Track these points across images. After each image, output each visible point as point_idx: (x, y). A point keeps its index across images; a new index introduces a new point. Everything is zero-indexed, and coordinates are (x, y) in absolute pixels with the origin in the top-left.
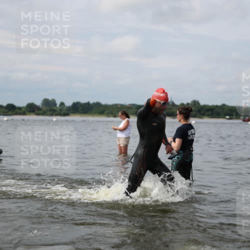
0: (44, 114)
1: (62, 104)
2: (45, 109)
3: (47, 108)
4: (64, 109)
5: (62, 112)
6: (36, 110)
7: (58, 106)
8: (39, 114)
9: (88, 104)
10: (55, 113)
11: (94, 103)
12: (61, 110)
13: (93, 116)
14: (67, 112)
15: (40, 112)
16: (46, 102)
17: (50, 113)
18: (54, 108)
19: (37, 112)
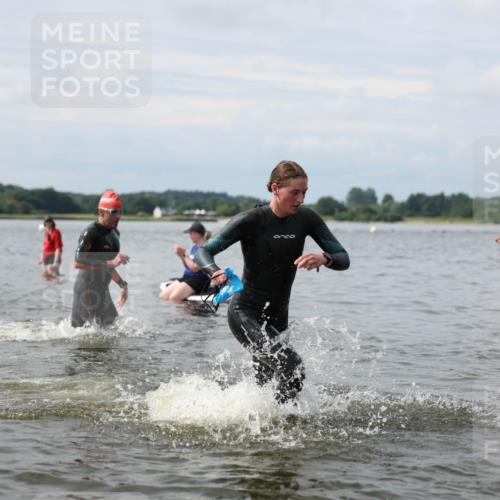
0: (352, 218)
1: (388, 198)
2: (353, 208)
3: (360, 206)
4: (393, 208)
5: (388, 215)
6: (336, 210)
7: (380, 201)
8: (342, 219)
9: (442, 197)
10: (374, 217)
11: (453, 196)
12: (386, 210)
13: (452, 222)
14: (397, 214)
15: (344, 214)
16: (357, 195)
17: (363, 216)
18: (373, 206)
19: (337, 214)
